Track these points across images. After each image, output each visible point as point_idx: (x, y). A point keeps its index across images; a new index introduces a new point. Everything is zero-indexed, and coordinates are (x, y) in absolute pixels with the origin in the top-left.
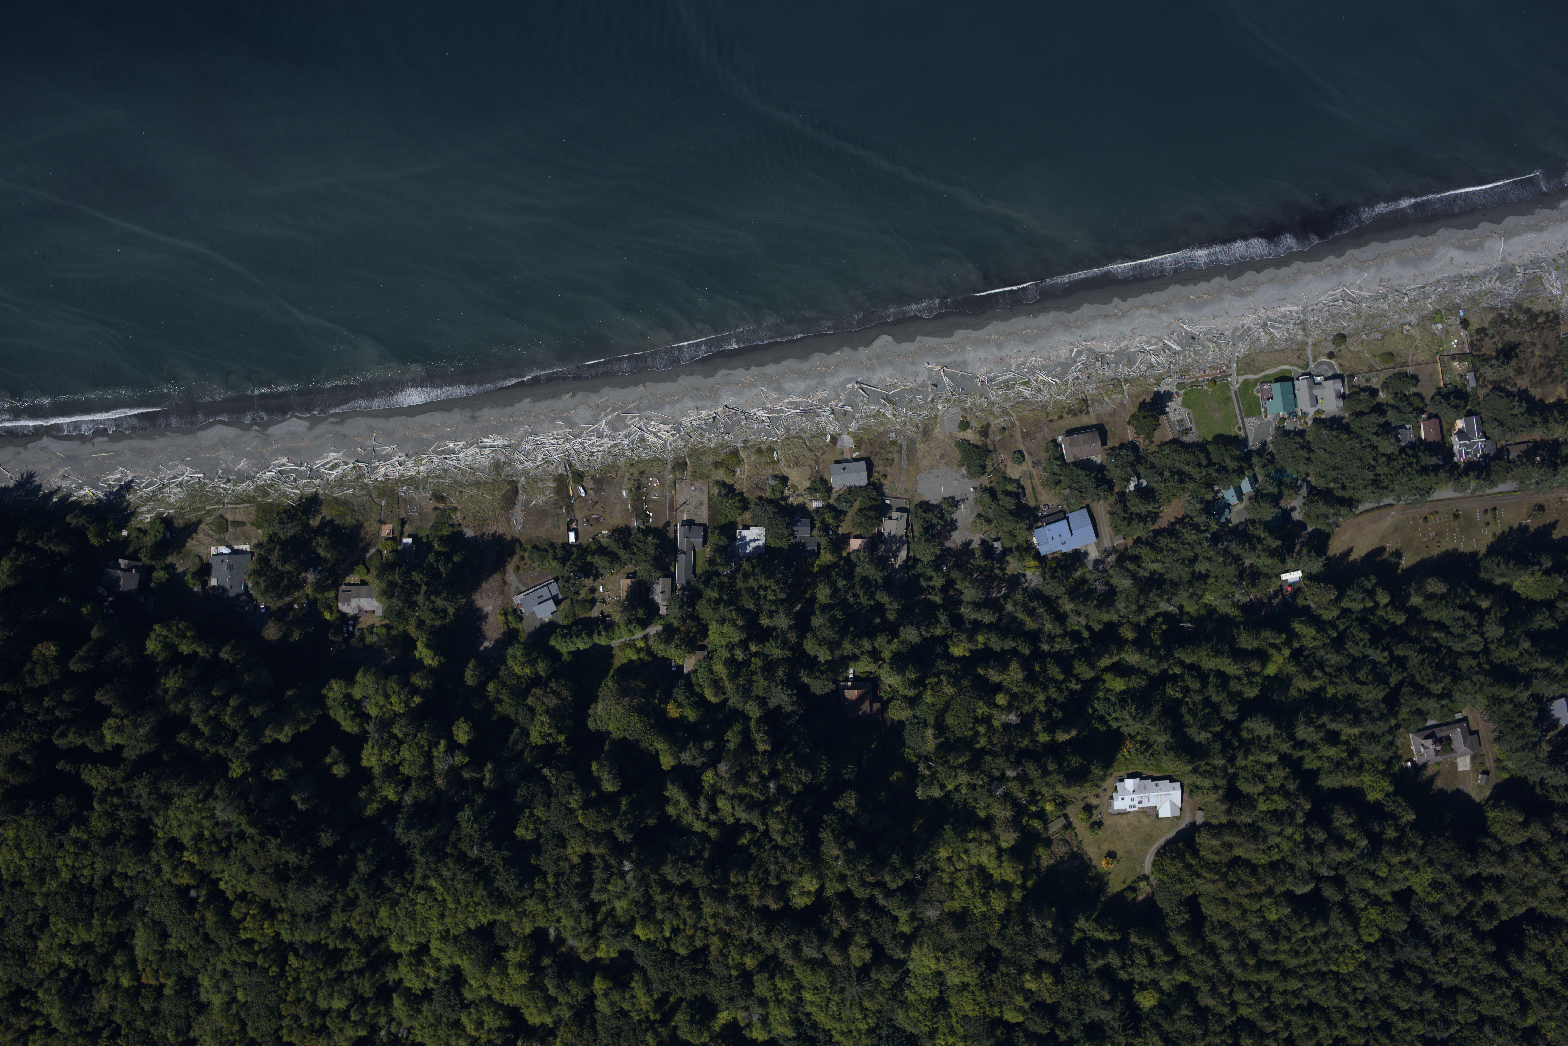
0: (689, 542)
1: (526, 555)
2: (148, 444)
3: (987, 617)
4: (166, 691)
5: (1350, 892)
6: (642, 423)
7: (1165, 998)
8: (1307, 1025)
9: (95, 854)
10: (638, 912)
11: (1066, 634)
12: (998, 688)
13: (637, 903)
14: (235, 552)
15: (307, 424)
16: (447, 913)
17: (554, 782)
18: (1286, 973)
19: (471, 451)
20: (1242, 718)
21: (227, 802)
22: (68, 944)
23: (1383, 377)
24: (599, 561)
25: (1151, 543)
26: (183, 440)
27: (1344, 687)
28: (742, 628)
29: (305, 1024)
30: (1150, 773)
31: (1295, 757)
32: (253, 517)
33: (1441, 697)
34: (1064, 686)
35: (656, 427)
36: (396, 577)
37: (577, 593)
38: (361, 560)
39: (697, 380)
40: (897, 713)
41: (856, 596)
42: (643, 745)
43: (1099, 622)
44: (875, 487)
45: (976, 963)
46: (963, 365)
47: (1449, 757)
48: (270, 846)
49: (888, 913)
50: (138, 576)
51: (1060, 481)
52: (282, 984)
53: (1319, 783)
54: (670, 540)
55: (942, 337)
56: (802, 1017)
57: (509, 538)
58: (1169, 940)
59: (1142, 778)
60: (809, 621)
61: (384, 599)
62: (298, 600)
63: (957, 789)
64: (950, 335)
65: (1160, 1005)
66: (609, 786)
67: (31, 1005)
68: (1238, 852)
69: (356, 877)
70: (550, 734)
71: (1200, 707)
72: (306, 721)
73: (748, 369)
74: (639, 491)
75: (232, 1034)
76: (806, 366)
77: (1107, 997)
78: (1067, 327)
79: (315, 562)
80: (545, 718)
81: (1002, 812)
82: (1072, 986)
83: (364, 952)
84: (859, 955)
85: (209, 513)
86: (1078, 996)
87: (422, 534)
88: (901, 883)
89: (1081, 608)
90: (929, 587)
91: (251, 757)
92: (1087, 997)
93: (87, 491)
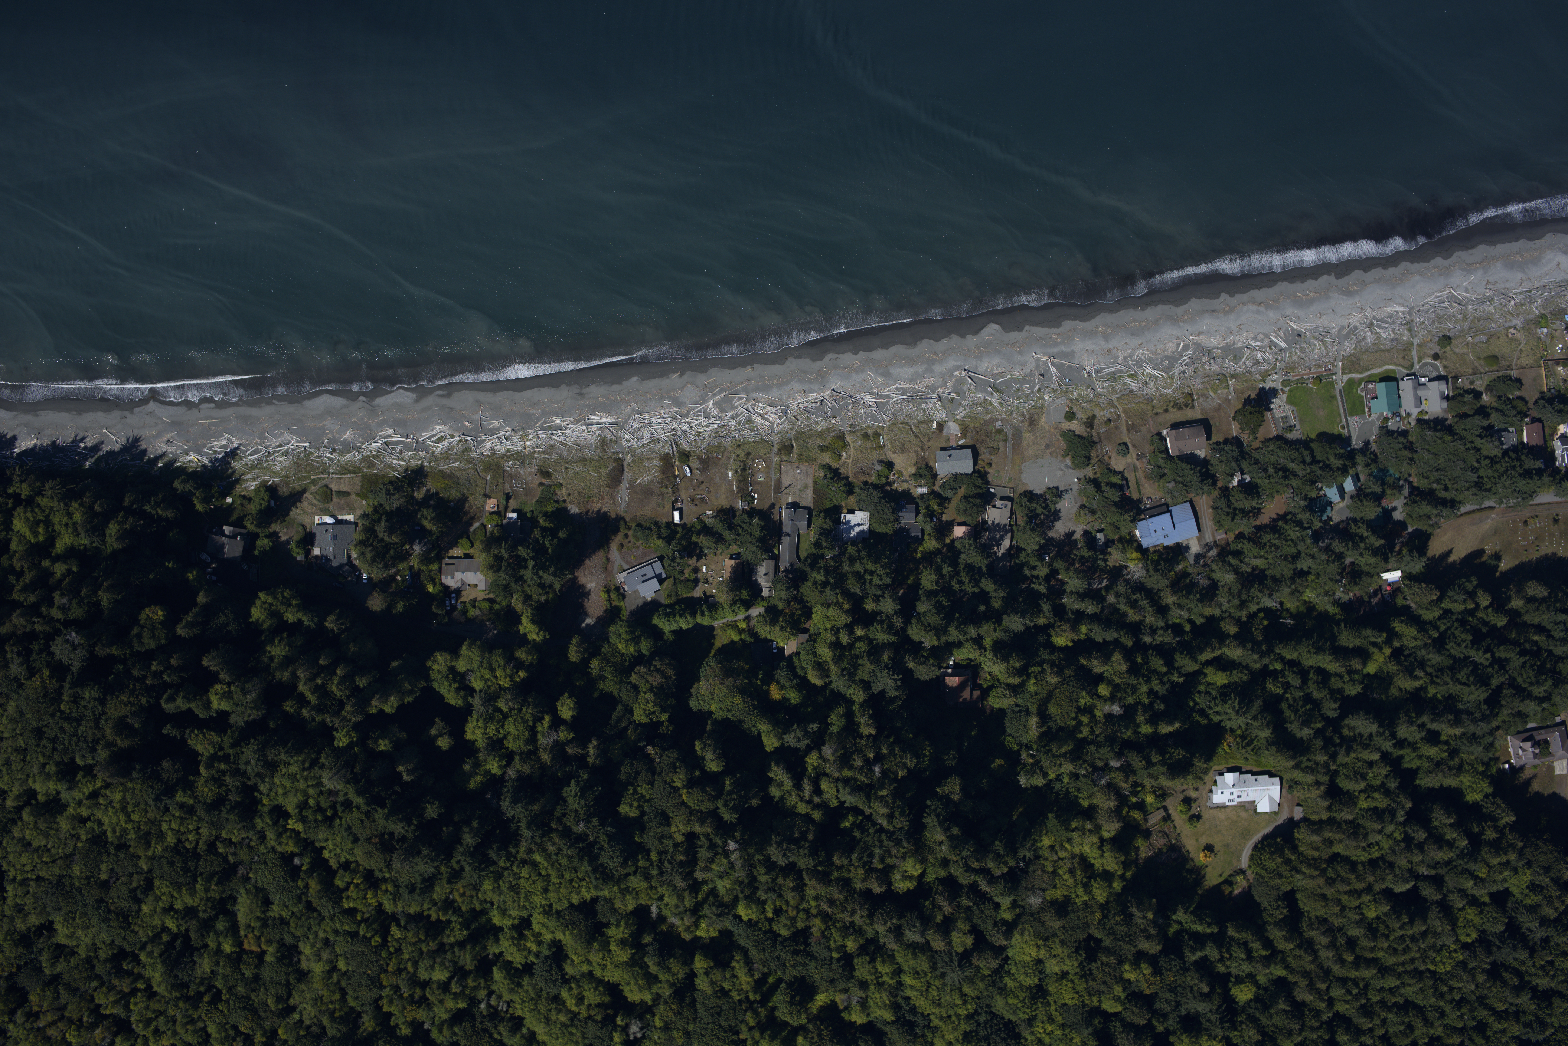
0: (794, 525)
1: (630, 533)
2: (254, 412)
3: (1091, 608)
4: (272, 658)
5: (1449, 891)
6: (749, 405)
7: (1261, 992)
8: (1403, 1023)
9: (200, 819)
10: (742, 892)
11: (1167, 627)
12: (1100, 678)
13: (741, 883)
14: (339, 522)
15: (414, 396)
16: (551, 888)
17: (658, 760)
18: (1384, 971)
19: (578, 427)
20: (1343, 715)
21: (334, 771)
22: (171, 908)
23: (1487, 380)
24: (703, 541)
25: (1255, 537)
26: (290, 409)
27: (1445, 687)
28: (847, 612)
29: (406, 995)
30: (1249, 768)
31: (1394, 756)
32: (358, 487)
33: (1541, 700)
34: (1166, 679)
35: (763, 409)
36: (503, 551)
37: (682, 572)
38: (465, 534)
39: (805, 363)
40: (998, 701)
41: (961, 583)
42: (746, 726)
43: (1201, 615)
44: (980, 475)
45: (1077, 951)
46: (1070, 355)
47: (1546, 761)
48: (377, 816)
49: (990, 899)
50: (242, 543)
51: (1164, 475)
52: (384, 955)
53: (1417, 782)
54: (774, 522)
55: (1050, 327)
56: (900, 1000)
57: (614, 516)
58: (1266, 934)
59: (1242, 773)
60: (914, 608)
61: (490, 573)
62: (401, 573)
63: (1059, 778)
64: (1058, 325)
65: (1257, 999)
66: (713, 766)
67: (134, 967)
68: (1338, 849)
69: (461, 849)
70: (654, 712)
71: (1301, 703)
72: (411, 692)
73: (856, 354)
74: (744, 472)
75: (332, 1002)
76: (913, 352)
77: (1206, 989)
78: (1175, 321)
79: (421, 534)
80: (650, 697)
81: (1105, 803)
82: (1170, 978)
83: (466, 925)
84: (961, 940)
85: (314, 482)
86: (1176, 987)
87: (527, 509)
88: (1006, 870)
89: (1185, 601)
90: (1033, 576)
91: (356, 727)
92: (1184, 988)
93: (192, 457)
